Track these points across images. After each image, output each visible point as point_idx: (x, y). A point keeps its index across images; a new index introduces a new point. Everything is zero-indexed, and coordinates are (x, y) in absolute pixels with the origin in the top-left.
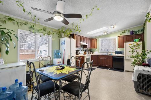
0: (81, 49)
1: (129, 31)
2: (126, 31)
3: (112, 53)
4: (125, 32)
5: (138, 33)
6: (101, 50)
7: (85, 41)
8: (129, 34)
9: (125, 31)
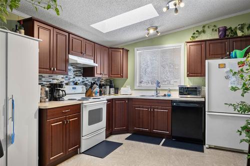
0: (77, 78)
1: (215, 28)
2: (206, 29)
3: (170, 90)
4: (204, 32)
5: (240, 34)
6: (141, 82)
7: (89, 52)
8: (216, 36)
9: (204, 27)
